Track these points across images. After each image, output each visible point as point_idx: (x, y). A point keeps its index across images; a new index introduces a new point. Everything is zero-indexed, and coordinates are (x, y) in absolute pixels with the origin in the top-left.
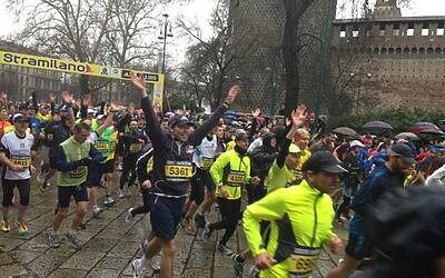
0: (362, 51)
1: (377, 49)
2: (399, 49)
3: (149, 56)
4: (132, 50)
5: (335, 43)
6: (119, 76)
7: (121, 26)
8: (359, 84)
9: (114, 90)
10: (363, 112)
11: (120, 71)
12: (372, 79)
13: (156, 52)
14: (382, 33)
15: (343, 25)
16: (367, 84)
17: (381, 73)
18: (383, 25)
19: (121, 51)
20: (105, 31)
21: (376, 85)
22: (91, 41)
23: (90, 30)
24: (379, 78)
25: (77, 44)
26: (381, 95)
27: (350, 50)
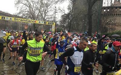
0: (110, 15)
1: (115, 14)
3: (51, 18)
4: (47, 16)
5: (103, 13)
6: (43, 23)
7: (44, 10)
8: (110, 24)
9: (42, 27)
10: (111, 32)
11: (43, 22)
13: (53, 17)
14: (116, 10)
15: (105, 8)
16: (112, 24)
17: (116, 21)
18: (116, 8)
19: (44, 17)
20: (40, 12)
21: (115, 24)
22: (36, 14)
23: (36, 12)
24: (116, 22)
25: (33, 15)
26: (116, 27)
27: (107, 15)
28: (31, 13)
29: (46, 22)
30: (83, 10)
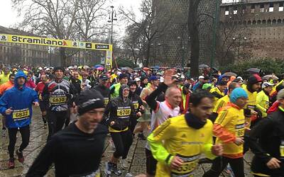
0: (240, 23)
1: (250, 22)
2: (264, 21)
3: (102, 34)
4: (92, 30)
5: (222, 19)
6: (84, 47)
7: (84, 15)
8: (239, 44)
9: (81, 56)
10: (242, 63)
11: (85, 43)
12: (247, 41)
13: (106, 30)
14: (253, 11)
15: (227, 7)
16: (245, 45)
17: (253, 37)
18: (253, 6)
19: (85, 31)
20: (74, 19)
21: (250, 45)
22: (66, 26)
23: (65, 19)
24: (252, 40)
25: (57, 28)
26: (253, 51)
27: (232, 23)
28: (53, 23)
29: (91, 45)
30: (176, 12)
